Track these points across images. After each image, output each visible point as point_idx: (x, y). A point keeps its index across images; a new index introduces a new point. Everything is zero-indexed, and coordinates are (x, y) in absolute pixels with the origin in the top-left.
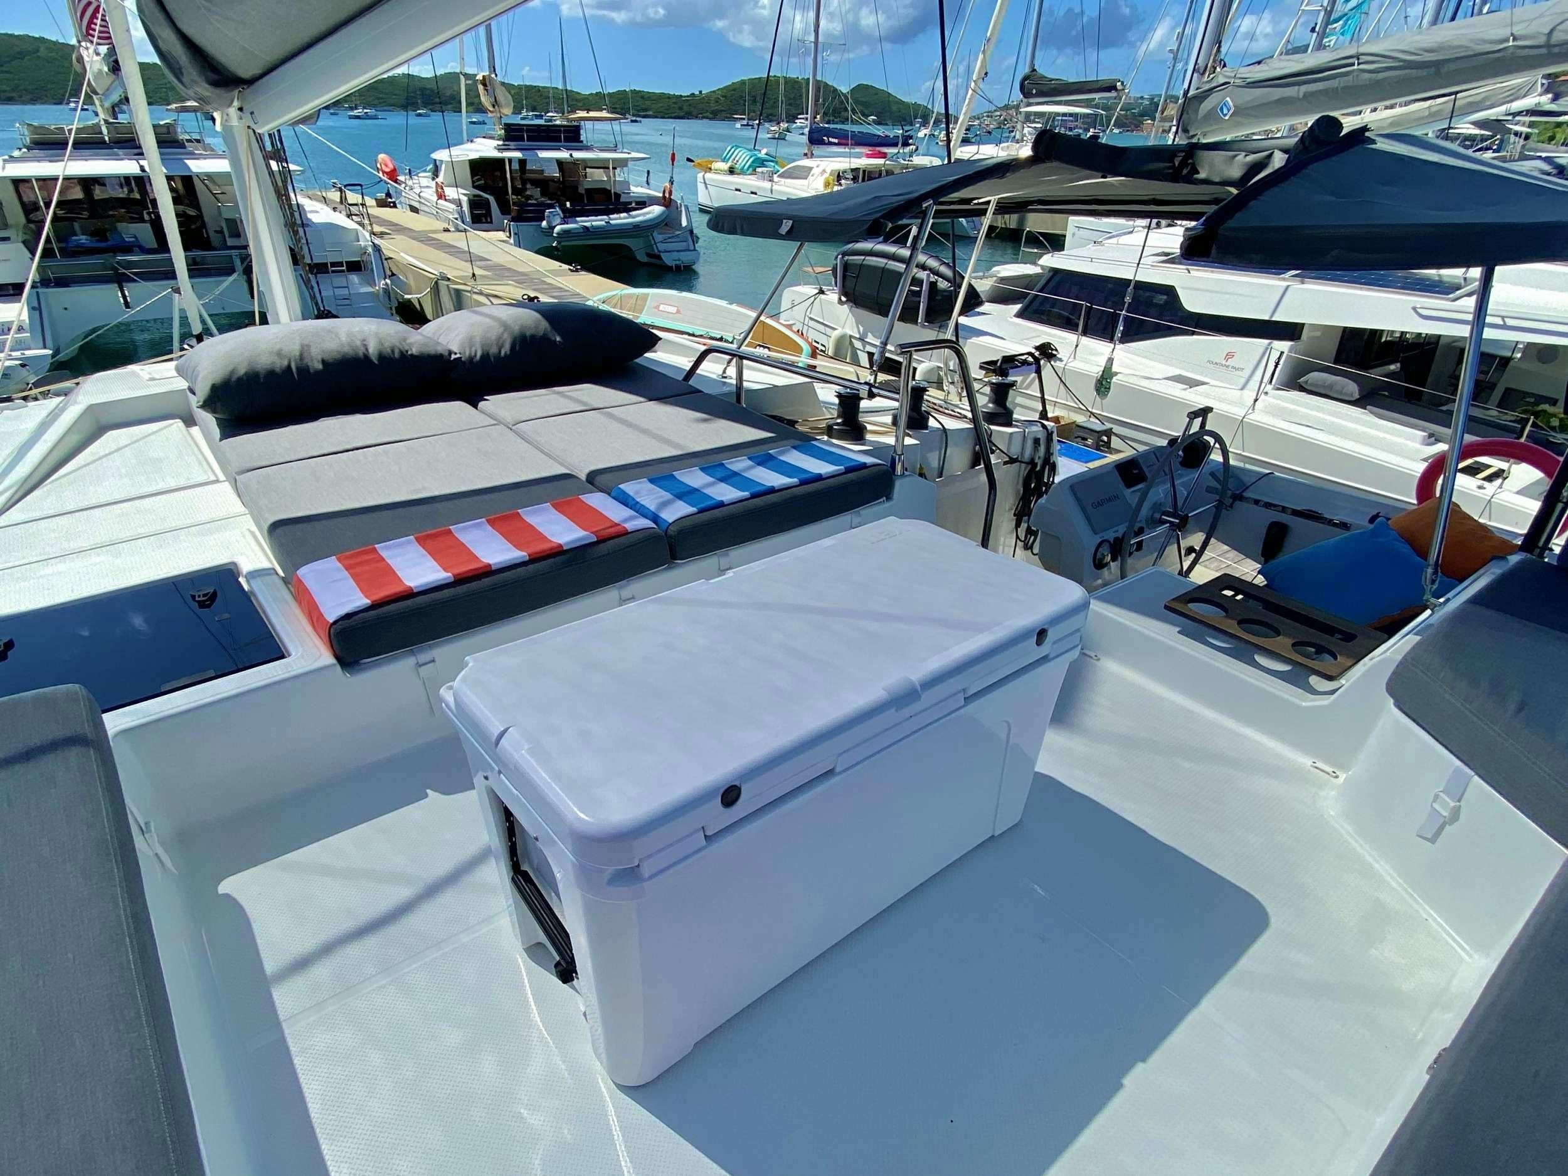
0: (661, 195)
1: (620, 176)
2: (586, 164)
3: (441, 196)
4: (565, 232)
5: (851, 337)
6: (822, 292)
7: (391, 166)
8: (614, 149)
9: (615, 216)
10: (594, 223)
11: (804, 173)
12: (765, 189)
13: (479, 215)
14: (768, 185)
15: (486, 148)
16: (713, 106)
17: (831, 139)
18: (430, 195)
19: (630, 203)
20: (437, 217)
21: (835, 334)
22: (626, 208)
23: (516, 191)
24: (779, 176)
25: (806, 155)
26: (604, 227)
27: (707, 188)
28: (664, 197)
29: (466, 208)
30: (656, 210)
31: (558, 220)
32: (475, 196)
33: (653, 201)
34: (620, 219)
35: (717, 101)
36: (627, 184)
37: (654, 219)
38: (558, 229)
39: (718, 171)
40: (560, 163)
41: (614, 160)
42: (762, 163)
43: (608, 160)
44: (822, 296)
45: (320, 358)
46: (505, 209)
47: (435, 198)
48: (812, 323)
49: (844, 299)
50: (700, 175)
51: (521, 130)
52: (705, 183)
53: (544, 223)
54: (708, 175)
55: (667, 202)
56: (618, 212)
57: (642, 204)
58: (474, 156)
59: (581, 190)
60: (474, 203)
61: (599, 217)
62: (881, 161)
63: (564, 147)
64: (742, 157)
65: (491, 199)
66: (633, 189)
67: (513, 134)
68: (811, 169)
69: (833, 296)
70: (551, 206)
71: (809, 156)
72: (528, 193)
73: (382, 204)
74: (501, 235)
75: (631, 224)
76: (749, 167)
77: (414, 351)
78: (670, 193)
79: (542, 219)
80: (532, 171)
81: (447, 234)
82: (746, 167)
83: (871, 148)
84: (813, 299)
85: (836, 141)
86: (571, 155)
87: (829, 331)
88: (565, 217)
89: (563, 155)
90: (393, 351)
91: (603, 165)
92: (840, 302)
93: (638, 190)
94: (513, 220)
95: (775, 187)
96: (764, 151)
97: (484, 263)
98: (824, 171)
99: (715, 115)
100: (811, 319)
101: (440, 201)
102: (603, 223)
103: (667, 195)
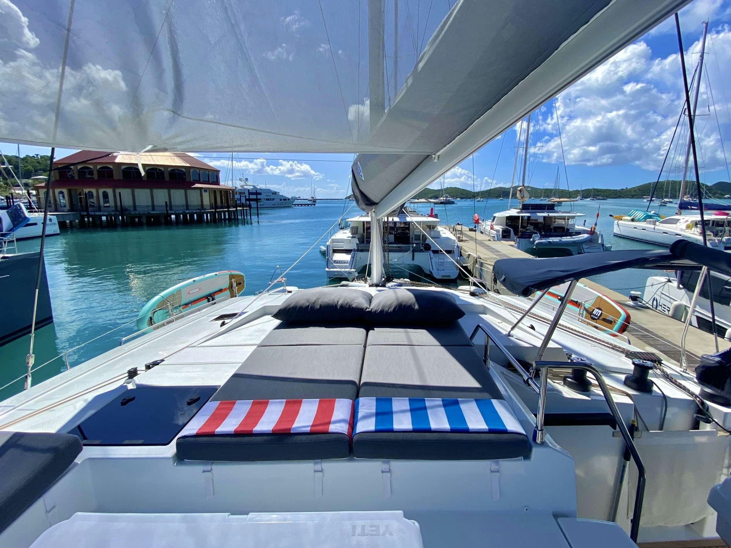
0: (590, 230)
1: (571, 222)
2: (555, 218)
3: (492, 228)
4: (539, 244)
5: (686, 306)
6: (669, 281)
7: (477, 218)
8: (569, 212)
9: (565, 238)
10: (554, 240)
11: (676, 221)
12: (651, 228)
13: (505, 235)
14: (653, 226)
15: (513, 212)
16: (633, 193)
17: (692, 207)
18: (488, 228)
19: (573, 233)
20: (489, 235)
21: (675, 303)
22: (571, 235)
23: (523, 227)
24: (659, 223)
25: (677, 214)
26: (558, 242)
27: (619, 227)
28: (591, 231)
29: (501, 233)
30: (586, 236)
31: (538, 238)
32: (506, 229)
33: (585, 232)
34: (565, 239)
35: (635, 191)
36: (574, 225)
37: (586, 239)
38: (536, 242)
39: (625, 220)
40: (545, 217)
41: (568, 216)
42: (650, 217)
43: (566, 216)
44: (670, 283)
45: (320, 304)
46: (516, 233)
47: (489, 229)
48: (662, 296)
49: (681, 286)
50: (616, 222)
51: (529, 206)
52: (618, 225)
53: (531, 239)
54: (620, 222)
55: (592, 233)
56: (566, 236)
57: (578, 233)
58: (508, 215)
59: (552, 227)
60: (504, 231)
61: (557, 238)
62: (725, 217)
63: (546, 212)
64: (640, 214)
65: (512, 230)
66: (576, 227)
67: (525, 207)
68: (679, 220)
69: (675, 284)
70: (536, 233)
71: (679, 213)
72: (528, 228)
73: (471, 230)
74: (512, 243)
75: (571, 241)
76: (643, 218)
77: (354, 306)
78: (595, 229)
79: (531, 238)
80: (532, 220)
81: (490, 241)
82: (641, 218)
83: (719, 211)
84: (664, 283)
85: (696, 208)
86: (548, 215)
87: (672, 301)
88: (541, 237)
89: (545, 214)
90: (347, 304)
91: (563, 218)
92: (679, 287)
93: (578, 227)
94: (518, 238)
95: (656, 227)
96: (653, 212)
97: (498, 253)
98: (687, 221)
99: (633, 197)
100: (662, 293)
101: (492, 231)
102: (558, 240)
103: (593, 230)
